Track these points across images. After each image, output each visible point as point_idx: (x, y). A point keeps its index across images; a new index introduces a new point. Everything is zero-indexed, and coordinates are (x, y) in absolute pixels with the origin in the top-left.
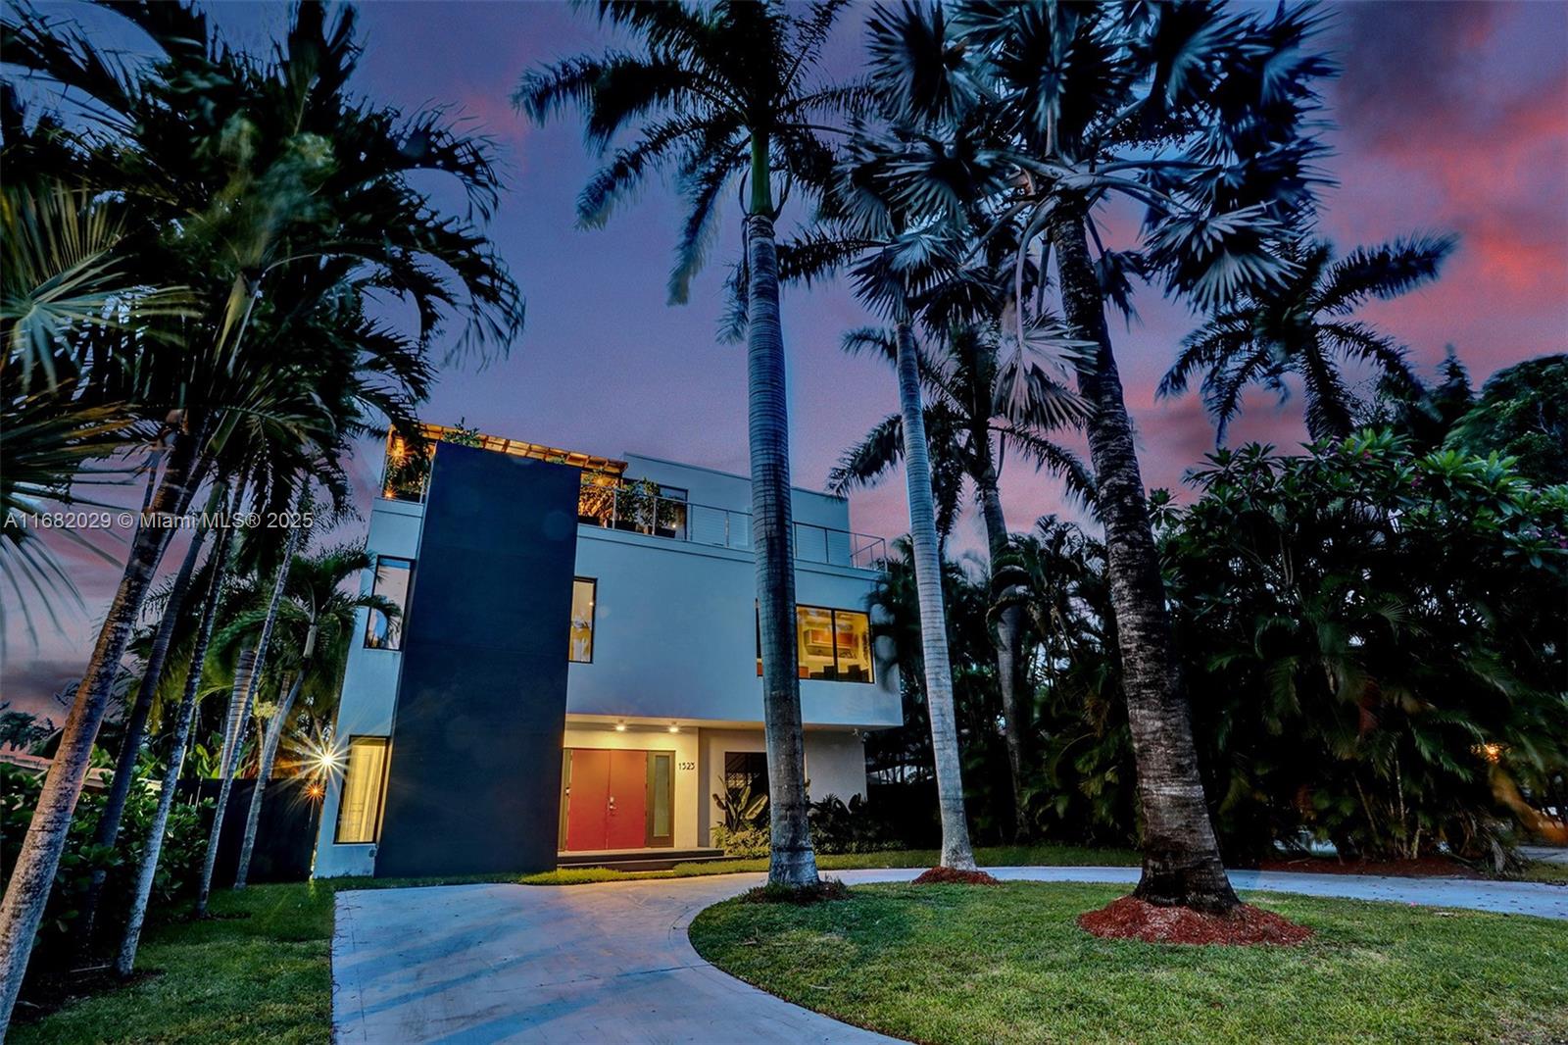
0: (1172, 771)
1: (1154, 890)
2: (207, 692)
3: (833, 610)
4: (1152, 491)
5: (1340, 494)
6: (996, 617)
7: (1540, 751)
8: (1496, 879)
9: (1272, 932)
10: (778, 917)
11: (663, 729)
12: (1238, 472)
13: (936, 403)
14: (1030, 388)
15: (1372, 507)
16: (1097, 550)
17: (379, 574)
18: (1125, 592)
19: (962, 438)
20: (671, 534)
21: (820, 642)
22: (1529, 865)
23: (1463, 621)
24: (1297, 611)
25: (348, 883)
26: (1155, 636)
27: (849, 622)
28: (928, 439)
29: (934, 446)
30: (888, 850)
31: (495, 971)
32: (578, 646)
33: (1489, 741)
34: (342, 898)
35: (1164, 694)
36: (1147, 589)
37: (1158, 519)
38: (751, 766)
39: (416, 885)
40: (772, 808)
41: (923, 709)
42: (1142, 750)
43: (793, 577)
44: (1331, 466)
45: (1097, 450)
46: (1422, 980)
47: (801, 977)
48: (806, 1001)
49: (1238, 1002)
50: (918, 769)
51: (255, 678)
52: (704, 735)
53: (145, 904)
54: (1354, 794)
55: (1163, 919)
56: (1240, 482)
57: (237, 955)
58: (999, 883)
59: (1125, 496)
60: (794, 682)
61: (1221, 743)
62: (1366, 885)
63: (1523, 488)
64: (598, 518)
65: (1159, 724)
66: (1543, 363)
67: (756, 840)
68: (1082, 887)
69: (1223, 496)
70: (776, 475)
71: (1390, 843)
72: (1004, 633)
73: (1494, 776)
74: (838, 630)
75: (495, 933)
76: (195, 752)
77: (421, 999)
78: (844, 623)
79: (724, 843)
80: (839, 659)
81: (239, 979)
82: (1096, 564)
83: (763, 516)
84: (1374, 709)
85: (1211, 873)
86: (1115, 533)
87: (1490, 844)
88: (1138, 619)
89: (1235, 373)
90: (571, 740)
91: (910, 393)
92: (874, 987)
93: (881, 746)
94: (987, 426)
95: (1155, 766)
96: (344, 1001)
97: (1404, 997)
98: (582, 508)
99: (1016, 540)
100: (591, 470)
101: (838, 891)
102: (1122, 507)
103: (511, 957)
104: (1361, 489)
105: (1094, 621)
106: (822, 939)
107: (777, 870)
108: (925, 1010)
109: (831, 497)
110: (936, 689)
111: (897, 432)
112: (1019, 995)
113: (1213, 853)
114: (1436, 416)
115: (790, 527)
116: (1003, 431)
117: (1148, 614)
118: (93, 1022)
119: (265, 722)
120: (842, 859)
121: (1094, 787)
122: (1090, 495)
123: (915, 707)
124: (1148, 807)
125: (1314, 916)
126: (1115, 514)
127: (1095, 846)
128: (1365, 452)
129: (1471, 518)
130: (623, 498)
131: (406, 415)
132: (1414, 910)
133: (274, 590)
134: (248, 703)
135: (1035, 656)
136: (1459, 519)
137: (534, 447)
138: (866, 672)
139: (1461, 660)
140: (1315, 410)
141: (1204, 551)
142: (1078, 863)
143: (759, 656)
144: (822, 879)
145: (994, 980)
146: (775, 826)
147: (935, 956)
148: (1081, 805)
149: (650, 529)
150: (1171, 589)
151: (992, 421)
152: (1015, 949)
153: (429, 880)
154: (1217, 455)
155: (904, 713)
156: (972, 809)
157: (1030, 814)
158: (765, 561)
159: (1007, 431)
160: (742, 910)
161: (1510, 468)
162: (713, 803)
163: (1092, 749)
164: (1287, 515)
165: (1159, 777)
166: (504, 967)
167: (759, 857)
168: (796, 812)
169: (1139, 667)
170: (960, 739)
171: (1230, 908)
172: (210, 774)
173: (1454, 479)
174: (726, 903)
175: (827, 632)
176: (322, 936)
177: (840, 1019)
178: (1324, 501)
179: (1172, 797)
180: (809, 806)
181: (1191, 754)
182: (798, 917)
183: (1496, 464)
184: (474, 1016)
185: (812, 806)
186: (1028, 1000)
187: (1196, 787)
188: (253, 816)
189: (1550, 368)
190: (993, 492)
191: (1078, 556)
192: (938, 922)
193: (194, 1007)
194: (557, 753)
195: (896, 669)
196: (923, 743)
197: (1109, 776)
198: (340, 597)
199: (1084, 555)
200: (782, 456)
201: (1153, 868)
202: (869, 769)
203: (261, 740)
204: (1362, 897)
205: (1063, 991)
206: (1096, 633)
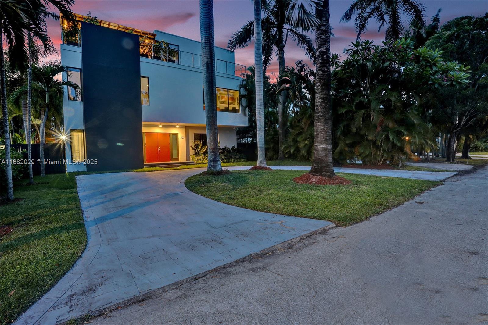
0: (324, 140)
1: (314, 172)
2: (13, 116)
3: (228, 89)
4: (333, 55)
5: (389, 60)
6: (279, 93)
7: (419, 138)
8: (398, 170)
9: (342, 182)
10: (210, 179)
11: (174, 127)
12: (360, 50)
13: (266, 17)
14: (299, 13)
15: (397, 65)
16: (313, 74)
17: (68, 74)
18: (319, 87)
19: (274, 31)
20: (173, 61)
21: (224, 100)
22: (407, 166)
23: (411, 102)
24: (367, 96)
25: (78, 173)
26: (326, 101)
27: (233, 94)
28: (262, 31)
29: (264, 34)
30: (242, 161)
31: (129, 195)
32: (144, 100)
33: (407, 136)
34: (78, 177)
35: (325, 119)
36: (326, 86)
37: (333, 64)
38: (201, 137)
39: (101, 173)
40: (208, 149)
41: (255, 122)
42: (317, 135)
43: (215, 77)
44: (389, 50)
45: (318, 38)
46: (374, 192)
47: (217, 194)
48: (218, 200)
49: (330, 198)
50: (252, 139)
51: (29, 110)
52: (187, 128)
53: (12, 180)
54: (370, 148)
55: (315, 179)
56: (360, 54)
57: (47, 194)
58: (273, 170)
59: (324, 55)
60: (215, 111)
61: (339, 134)
62: (367, 171)
63: (441, 62)
64: (147, 55)
65: (323, 127)
66: (462, 19)
67: (204, 159)
68: (295, 171)
69: (354, 58)
70: (209, 41)
71: (376, 161)
72: (281, 99)
73: (406, 145)
74: (229, 96)
75: (127, 185)
76: (15, 136)
77: (107, 203)
78: (231, 94)
79: (194, 159)
80: (229, 105)
81: (50, 200)
82: (312, 78)
83: (205, 55)
84: (381, 126)
85: (329, 167)
86: (319, 68)
87: (399, 161)
88: (322, 96)
89: (368, 14)
90: (145, 130)
91: (257, 12)
92: (237, 196)
93: (242, 132)
94: (282, 27)
95: (320, 139)
96: (84, 204)
97: (369, 196)
98: (141, 51)
99: (288, 69)
100: (143, 36)
101: (227, 172)
102: (323, 59)
103: (133, 191)
104: (396, 59)
105: (308, 96)
106: (223, 184)
107: (210, 166)
108: (250, 201)
109: (229, 50)
110: (259, 115)
111: (252, 28)
112: (275, 197)
113: (331, 162)
114: (424, 36)
115: (214, 60)
116: (288, 30)
117: (325, 94)
118: (6, 212)
119: (39, 126)
120: (228, 164)
121: (302, 145)
122: (313, 55)
123: (252, 121)
124: (316, 150)
125: (353, 178)
126: (320, 61)
127: (300, 161)
128: (400, 46)
129: (424, 70)
130: (156, 47)
131: (65, 7)
132: (377, 177)
133: (28, 78)
134: (29, 119)
135: (290, 107)
136: (420, 71)
137: (120, 26)
138: (238, 109)
139: (407, 113)
140: (389, 30)
141: (345, 76)
142: (295, 165)
143: (204, 104)
144: (223, 169)
145: (269, 194)
146: (209, 154)
147: (254, 188)
148: (298, 150)
149: (166, 59)
150: (333, 87)
151: (285, 26)
152: (275, 186)
153: (105, 172)
154: (355, 43)
155: (249, 123)
156: (267, 150)
157: (283, 152)
158: (206, 71)
159: (289, 30)
160: (200, 177)
161: (440, 55)
162: (191, 148)
163: (302, 134)
164: (372, 66)
165: (320, 142)
166: (131, 194)
167: (205, 163)
168: (216, 151)
169: (320, 110)
170: (265, 130)
171: (332, 176)
172: (23, 143)
173: (423, 57)
174: (195, 176)
175: (226, 97)
176: (74, 188)
177: (227, 204)
178: (384, 62)
179: (323, 148)
180: (219, 149)
181: (330, 136)
182: (216, 179)
183: (436, 53)
184: (124, 206)
185: (220, 149)
186: (278, 198)
187: (330, 145)
188: (42, 155)
189: (464, 20)
190: (282, 52)
191: (307, 75)
192: (255, 180)
193: (38, 207)
194: (141, 134)
195: (247, 108)
196: (254, 131)
197: (306, 142)
198: (55, 82)
199: (309, 75)
200: (212, 34)
201: (315, 167)
202: (238, 139)
203: (38, 131)
204: (365, 174)
205: (287, 196)
206: (309, 100)
